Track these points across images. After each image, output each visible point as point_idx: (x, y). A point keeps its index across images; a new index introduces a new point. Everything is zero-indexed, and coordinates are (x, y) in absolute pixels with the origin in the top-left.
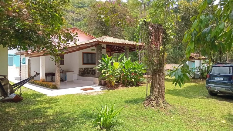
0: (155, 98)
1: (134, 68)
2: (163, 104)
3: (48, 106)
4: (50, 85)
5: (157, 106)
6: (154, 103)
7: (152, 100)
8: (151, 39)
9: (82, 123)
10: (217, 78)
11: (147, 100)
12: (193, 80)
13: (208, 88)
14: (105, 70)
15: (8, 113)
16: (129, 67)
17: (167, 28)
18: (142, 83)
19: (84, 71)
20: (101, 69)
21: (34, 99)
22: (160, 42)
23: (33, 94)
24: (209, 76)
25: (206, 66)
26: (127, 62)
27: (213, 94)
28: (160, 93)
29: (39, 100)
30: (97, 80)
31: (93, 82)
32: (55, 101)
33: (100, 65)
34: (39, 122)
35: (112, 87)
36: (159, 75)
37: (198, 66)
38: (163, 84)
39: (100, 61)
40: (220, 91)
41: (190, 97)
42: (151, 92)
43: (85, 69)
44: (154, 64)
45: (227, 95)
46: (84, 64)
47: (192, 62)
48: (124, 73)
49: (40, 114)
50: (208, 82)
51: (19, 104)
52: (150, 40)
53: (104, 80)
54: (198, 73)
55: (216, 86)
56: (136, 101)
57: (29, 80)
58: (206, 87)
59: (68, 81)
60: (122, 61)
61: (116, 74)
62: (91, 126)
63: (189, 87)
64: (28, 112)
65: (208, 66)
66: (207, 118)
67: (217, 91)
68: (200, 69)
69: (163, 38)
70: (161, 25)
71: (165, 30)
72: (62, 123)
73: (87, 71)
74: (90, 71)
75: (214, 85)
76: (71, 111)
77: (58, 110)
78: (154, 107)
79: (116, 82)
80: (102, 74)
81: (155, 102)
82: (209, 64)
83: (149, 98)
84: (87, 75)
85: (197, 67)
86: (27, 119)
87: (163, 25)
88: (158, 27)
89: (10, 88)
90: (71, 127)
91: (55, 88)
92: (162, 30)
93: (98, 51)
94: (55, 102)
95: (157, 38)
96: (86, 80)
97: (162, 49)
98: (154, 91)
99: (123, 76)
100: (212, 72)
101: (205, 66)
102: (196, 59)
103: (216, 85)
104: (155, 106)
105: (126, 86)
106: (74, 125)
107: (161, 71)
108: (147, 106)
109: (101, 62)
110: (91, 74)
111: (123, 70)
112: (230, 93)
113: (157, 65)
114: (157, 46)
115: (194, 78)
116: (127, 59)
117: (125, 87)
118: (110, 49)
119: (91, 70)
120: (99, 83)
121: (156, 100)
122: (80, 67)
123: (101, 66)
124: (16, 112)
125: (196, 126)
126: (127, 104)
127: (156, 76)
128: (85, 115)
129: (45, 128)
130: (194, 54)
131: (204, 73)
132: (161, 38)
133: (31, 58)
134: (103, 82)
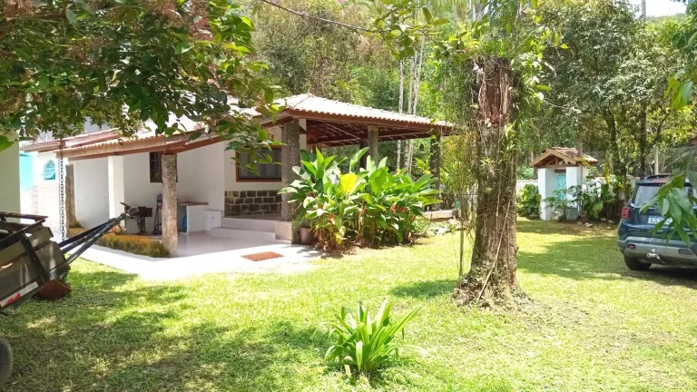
0: (490, 279)
1: (397, 192)
2: (512, 298)
3: (159, 311)
4: (145, 244)
5: (497, 303)
6: (488, 296)
7: (480, 286)
8: (476, 101)
9: (287, 360)
10: (654, 220)
11: (463, 286)
12: (562, 226)
13: (627, 250)
14: (312, 199)
15: (36, 335)
16: (383, 187)
17: (527, 70)
18: (418, 237)
19: (241, 201)
20: (301, 194)
21: (106, 288)
22: (505, 112)
23: (97, 274)
24: (630, 212)
25: (599, 185)
26: (379, 173)
27: (639, 266)
28: (503, 263)
29: (121, 291)
30: (287, 228)
31: (274, 235)
32: (174, 295)
33: (296, 183)
34: (149, 362)
35: (334, 250)
36: (501, 210)
37: (575, 185)
38: (513, 237)
39: (296, 170)
40: (662, 258)
41: (574, 275)
42: (475, 262)
43: (243, 194)
44: (485, 179)
45: (684, 267)
46: (240, 178)
47: (557, 171)
48: (369, 205)
49: (143, 336)
50: (625, 232)
51: (63, 306)
52: (476, 106)
53: (310, 227)
54: (575, 205)
55: (652, 243)
56: (425, 290)
57: (108, 230)
58: (619, 244)
59: (191, 233)
60: (362, 170)
61: (346, 209)
62: (321, 370)
63: (561, 246)
64: (102, 330)
65: (605, 183)
66: (650, 335)
67: (654, 255)
68: (580, 194)
69: (513, 100)
70: (506, 61)
71: (518, 74)
72: (224, 361)
73: (250, 201)
74: (258, 200)
75: (643, 239)
76: (239, 324)
77: (197, 321)
78: (488, 308)
79: (347, 234)
80: (303, 210)
81: (488, 293)
82: (606, 179)
83: (470, 280)
84: (249, 214)
85: (572, 187)
86: (110, 352)
87: (513, 62)
88: (496, 66)
89: (55, 257)
90: (258, 374)
91: (162, 253)
92: (509, 76)
93: (289, 141)
94: (177, 298)
95: (494, 98)
96: (250, 229)
97: (510, 133)
98: (487, 258)
99: (364, 215)
100: (637, 201)
101: (595, 184)
102: (570, 164)
103: (651, 240)
104: (491, 303)
105: (375, 245)
106: (264, 366)
107: (506, 198)
108: (465, 303)
109: (302, 172)
110: (261, 210)
111: (366, 197)
112: (691, 263)
113: (497, 180)
114: (496, 123)
115: (562, 220)
116: (377, 165)
117: (373, 248)
118: (314, 133)
119: (262, 198)
120: (294, 235)
121: (492, 285)
122: (228, 190)
123: (300, 187)
124: (64, 332)
125: (627, 358)
126: (403, 301)
127: (491, 215)
128: (286, 334)
129: (176, 378)
130: (565, 150)
131: (593, 204)
132: (506, 99)
133: (74, 163)
134: (304, 234)
